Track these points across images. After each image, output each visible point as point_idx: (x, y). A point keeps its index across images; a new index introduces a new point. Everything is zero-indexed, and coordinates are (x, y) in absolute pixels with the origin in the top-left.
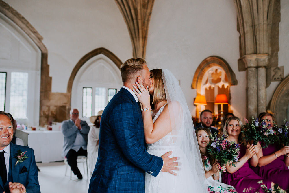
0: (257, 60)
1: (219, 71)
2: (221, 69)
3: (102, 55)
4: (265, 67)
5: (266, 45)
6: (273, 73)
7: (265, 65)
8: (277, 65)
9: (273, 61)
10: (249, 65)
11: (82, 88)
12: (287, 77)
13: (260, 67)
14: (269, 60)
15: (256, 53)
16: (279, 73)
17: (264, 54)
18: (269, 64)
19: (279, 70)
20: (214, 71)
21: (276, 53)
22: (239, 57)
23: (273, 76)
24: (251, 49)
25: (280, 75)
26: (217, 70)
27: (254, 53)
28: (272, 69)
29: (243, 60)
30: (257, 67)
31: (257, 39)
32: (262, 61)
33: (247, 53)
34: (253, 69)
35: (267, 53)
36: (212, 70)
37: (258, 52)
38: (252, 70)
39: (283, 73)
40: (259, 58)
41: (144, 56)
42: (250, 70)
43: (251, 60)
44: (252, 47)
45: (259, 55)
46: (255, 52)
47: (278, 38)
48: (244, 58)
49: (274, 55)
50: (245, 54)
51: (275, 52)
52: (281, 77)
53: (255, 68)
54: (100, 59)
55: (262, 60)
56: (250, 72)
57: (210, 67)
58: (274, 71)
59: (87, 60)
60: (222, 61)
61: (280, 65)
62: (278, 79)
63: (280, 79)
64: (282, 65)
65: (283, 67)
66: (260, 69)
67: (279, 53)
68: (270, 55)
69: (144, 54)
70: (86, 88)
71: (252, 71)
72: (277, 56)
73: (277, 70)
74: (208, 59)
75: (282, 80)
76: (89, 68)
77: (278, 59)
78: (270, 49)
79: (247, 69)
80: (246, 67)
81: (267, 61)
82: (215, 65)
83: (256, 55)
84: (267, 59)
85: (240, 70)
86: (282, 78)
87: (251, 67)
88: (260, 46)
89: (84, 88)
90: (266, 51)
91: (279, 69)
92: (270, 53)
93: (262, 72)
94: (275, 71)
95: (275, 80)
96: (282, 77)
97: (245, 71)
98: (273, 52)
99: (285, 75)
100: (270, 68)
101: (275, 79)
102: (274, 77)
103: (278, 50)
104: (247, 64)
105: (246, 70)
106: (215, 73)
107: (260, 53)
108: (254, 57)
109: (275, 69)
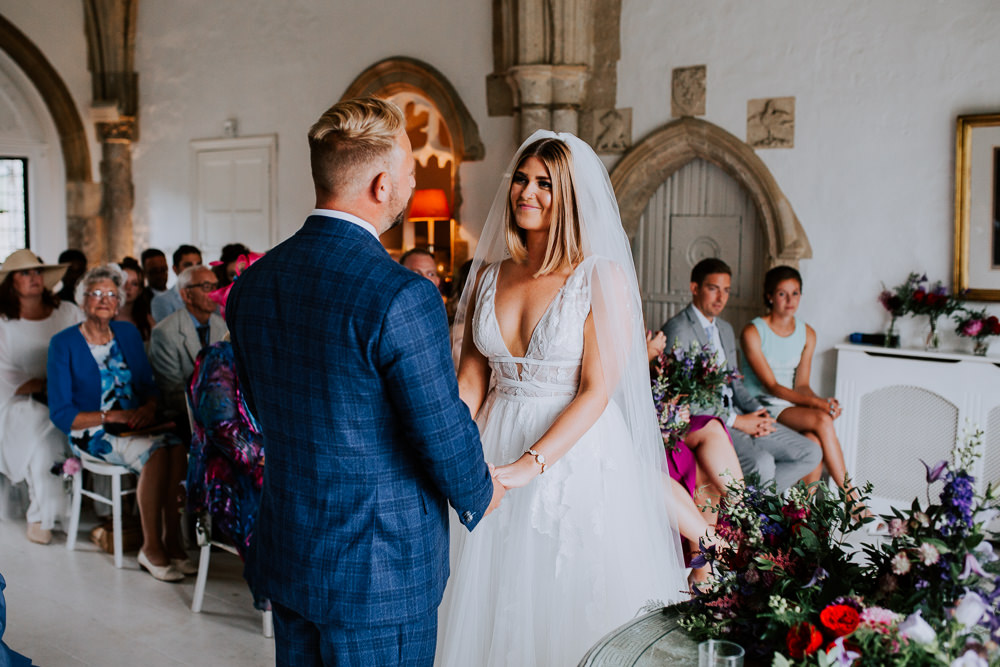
0: (553, 84)
1: (418, 109)
2: (427, 105)
4: (576, 107)
5: (582, 38)
6: (598, 129)
7: (576, 101)
8: (613, 102)
9: (601, 90)
10: (527, 99)
12: (641, 141)
13: (562, 106)
14: (589, 85)
15: (549, 60)
16: (620, 130)
17: (575, 65)
18: (587, 97)
19: (618, 121)
21: (610, 66)
22: (490, 69)
23: (600, 137)
24: (536, 45)
25: (622, 136)
26: (410, 106)
27: (544, 62)
28: (598, 114)
29: (509, 80)
30: (553, 107)
31: (557, 15)
32: (567, 88)
33: (522, 58)
34: (541, 112)
35: (583, 64)
37: (558, 57)
38: (537, 114)
39: (629, 130)
40: (561, 78)
41: (130, 36)
42: (530, 115)
43: (534, 83)
44: (539, 41)
45: (560, 68)
46: (548, 58)
47: (618, 18)
48: (513, 74)
49: (605, 69)
50: (516, 62)
51: (608, 63)
52: (623, 142)
53: (545, 111)
55: (567, 83)
56: (530, 121)
57: (387, 93)
58: (601, 120)
60: (432, 78)
61: (618, 106)
62: (615, 149)
63: (622, 149)
64: (627, 106)
65: (629, 111)
66: (560, 112)
67: (620, 64)
68: (592, 70)
69: (131, 28)
71: (536, 118)
72: (612, 75)
73: (611, 117)
74: (383, 66)
75: (628, 150)
77: (615, 85)
78: (593, 50)
79: (519, 110)
80: (516, 104)
81: (581, 89)
82: (405, 89)
83: (549, 67)
84: (582, 82)
85: (491, 113)
86: (625, 146)
87: (533, 106)
88: (563, 41)
90: (580, 58)
91: (617, 115)
92: (592, 62)
93: (568, 120)
94: (606, 121)
95: (605, 150)
96: (627, 143)
97: (511, 115)
98: (600, 59)
99: (637, 134)
100: (592, 110)
101: (605, 146)
102: (604, 141)
103: (616, 55)
104: (520, 94)
105: (516, 114)
107: (562, 63)
108: (545, 73)
109: (607, 115)
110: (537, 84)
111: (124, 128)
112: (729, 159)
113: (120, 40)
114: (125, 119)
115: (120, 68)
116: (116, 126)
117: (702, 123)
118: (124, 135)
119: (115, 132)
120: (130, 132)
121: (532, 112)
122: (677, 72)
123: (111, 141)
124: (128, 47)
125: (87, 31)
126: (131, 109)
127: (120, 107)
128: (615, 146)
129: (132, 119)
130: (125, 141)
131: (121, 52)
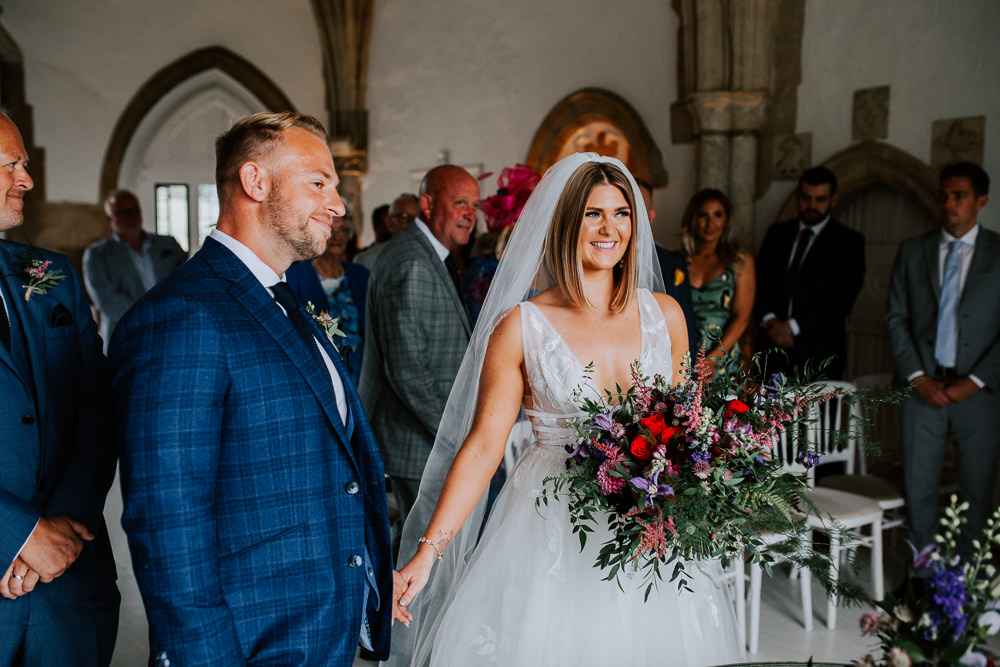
0: (732, 110)
1: (610, 138)
2: (615, 134)
3: (215, 74)
4: (755, 133)
5: (762, 63)
6: (777, 155)
7: (756, 127)
8: (793, 126)
9: (781, 115)
10: (706, 126)
11: (153, 188)
13: (740, 132)
14: (769, 110)
15: (728, 87)
16: (798, 155)
17: (753, 91)
18: (768, 122)
19: (796, 147)
20: (593, 139)
21: (791, 90)
22: (673, 97)
23: (779, 163)
24: (714, 72)
25: (801, 160)
26: (602, 136)
27: (722, 89)
28: (778, 140)
29: (689, 107)
30: (731, 134)
31: (736, 41)
32: (745, 114)
33: (700, 86)
34: (718, 139)
35: (762, 90)
36: (587, 135)
37: (736, 84)
38: (715, 141)
39: (809, 155)
40: (740, 104)
42: (708, 143)
43: (712, 110)
44: (719, 68)
45: (739, 95)
46: (727, 85)
47: (799, 42)
48: (692, 101)
49: (785, 94)
50: (695, 90)
51: (789, 87)
53: (723, 138)
54: (212, 85)
55: (746, 109)
56: (708, 149)
57: (580, 124)
58: (781, 146)
59: (167, 89)
60: (620, 107)
61: (801, 128)
62: (792, 175)
64: (807, 130)
65: (809, 136)
66: (740, 139)
67: (801, 89)
68: (772, 94)
69: (362, 71)
70: (167, 185)
71: (714, 145)
72: (792, 98)
73: (791, 142)
74: (576, 98)
76: (175, 119)
77: (795, 109)
78: (774, 75)
79: (698, 137)
80: (696, 132)
81: (761, 113)
82: (596, 119)
83: (727, 94)
84: (762, 108)
85: (676, 140)
87: (711, 133)
88: (742, 64)
89: (158, 186)
90: (760, 82)
91: (797, 140)
92: (772, 88)
93: (745, 147)
94: (785, 147)
95: (784, 176)
97: (692, 142)
98: (781, 84)
99: (816, 160)
100: (772, 136)
101: (783, 172)
102: (782, 167)
103: (797, 78)
104: (699, 121)
105: (696, 142)
106: (596, 144)
107: (741, 89)
108: (722, 101)
109: (786, 141)
110: (716, 110)
111: (355, 162)
112: (911, 183)
113: (353, 81)
114: (355, 153)
115: (352, 106)
116: (348, 159)
117: (884, 146)
118: (355, 167)
119: (347, 165)
120: (361, 165)
121: (710, 139)
122: (859, 95)
123: (345, 173)
124: (360, 88)
125: (326, 75)
126: (362, 143)
127: (351, 142)
128: (793, 171)
129: (362, 153)
130: (356, 173)
131: (353, 93)
